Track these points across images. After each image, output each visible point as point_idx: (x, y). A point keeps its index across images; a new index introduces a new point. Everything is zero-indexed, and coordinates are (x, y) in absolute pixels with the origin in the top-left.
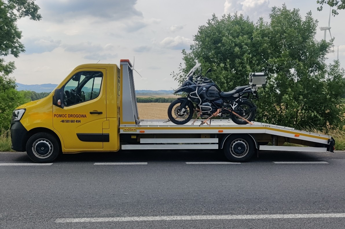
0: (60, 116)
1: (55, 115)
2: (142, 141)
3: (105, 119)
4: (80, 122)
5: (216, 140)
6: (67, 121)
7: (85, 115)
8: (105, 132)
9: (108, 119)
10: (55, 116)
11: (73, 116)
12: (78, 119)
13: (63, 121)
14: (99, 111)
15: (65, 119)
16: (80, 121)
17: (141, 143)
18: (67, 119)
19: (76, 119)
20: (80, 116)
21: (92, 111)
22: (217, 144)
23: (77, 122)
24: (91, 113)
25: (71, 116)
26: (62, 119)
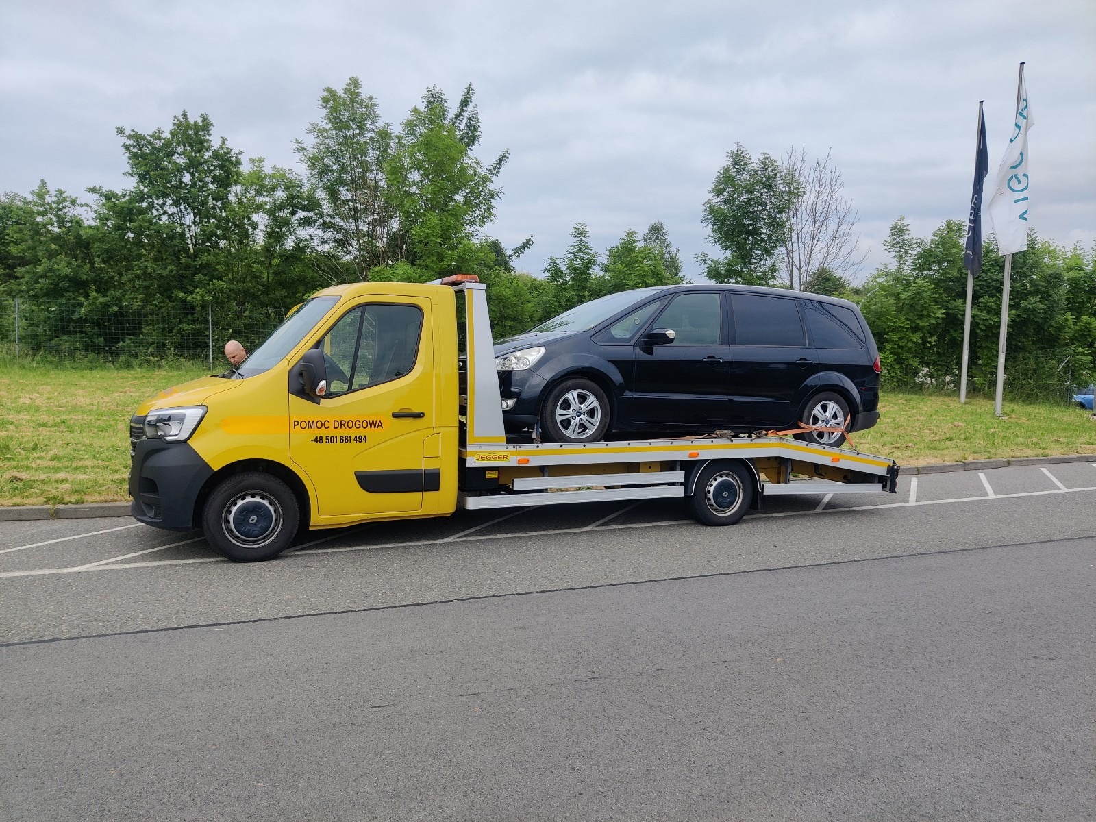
0: (311, 425)
1: (296, 423)
2: (519, 484)
3: (431, 431)
4: (366, 441)
5: (679, 476)
6: (331, 440)
7: (380, 421)
8: (429, 465)
9: (436, 430)
10: (295, 425)
11: (346, 425)
12: (361, 432)
13: (318, 440)
14: (416, 410)
15: (323, 433)
16: (365, 437)
17: (515, 489)
18: (332, 432)
19: (354, 433)
20: (365, 425)
21: (396, 411)
22: (681, 484)
23: (356, 441)
24: (395, 416)
25: (342, 424)
26: (316, 432)
